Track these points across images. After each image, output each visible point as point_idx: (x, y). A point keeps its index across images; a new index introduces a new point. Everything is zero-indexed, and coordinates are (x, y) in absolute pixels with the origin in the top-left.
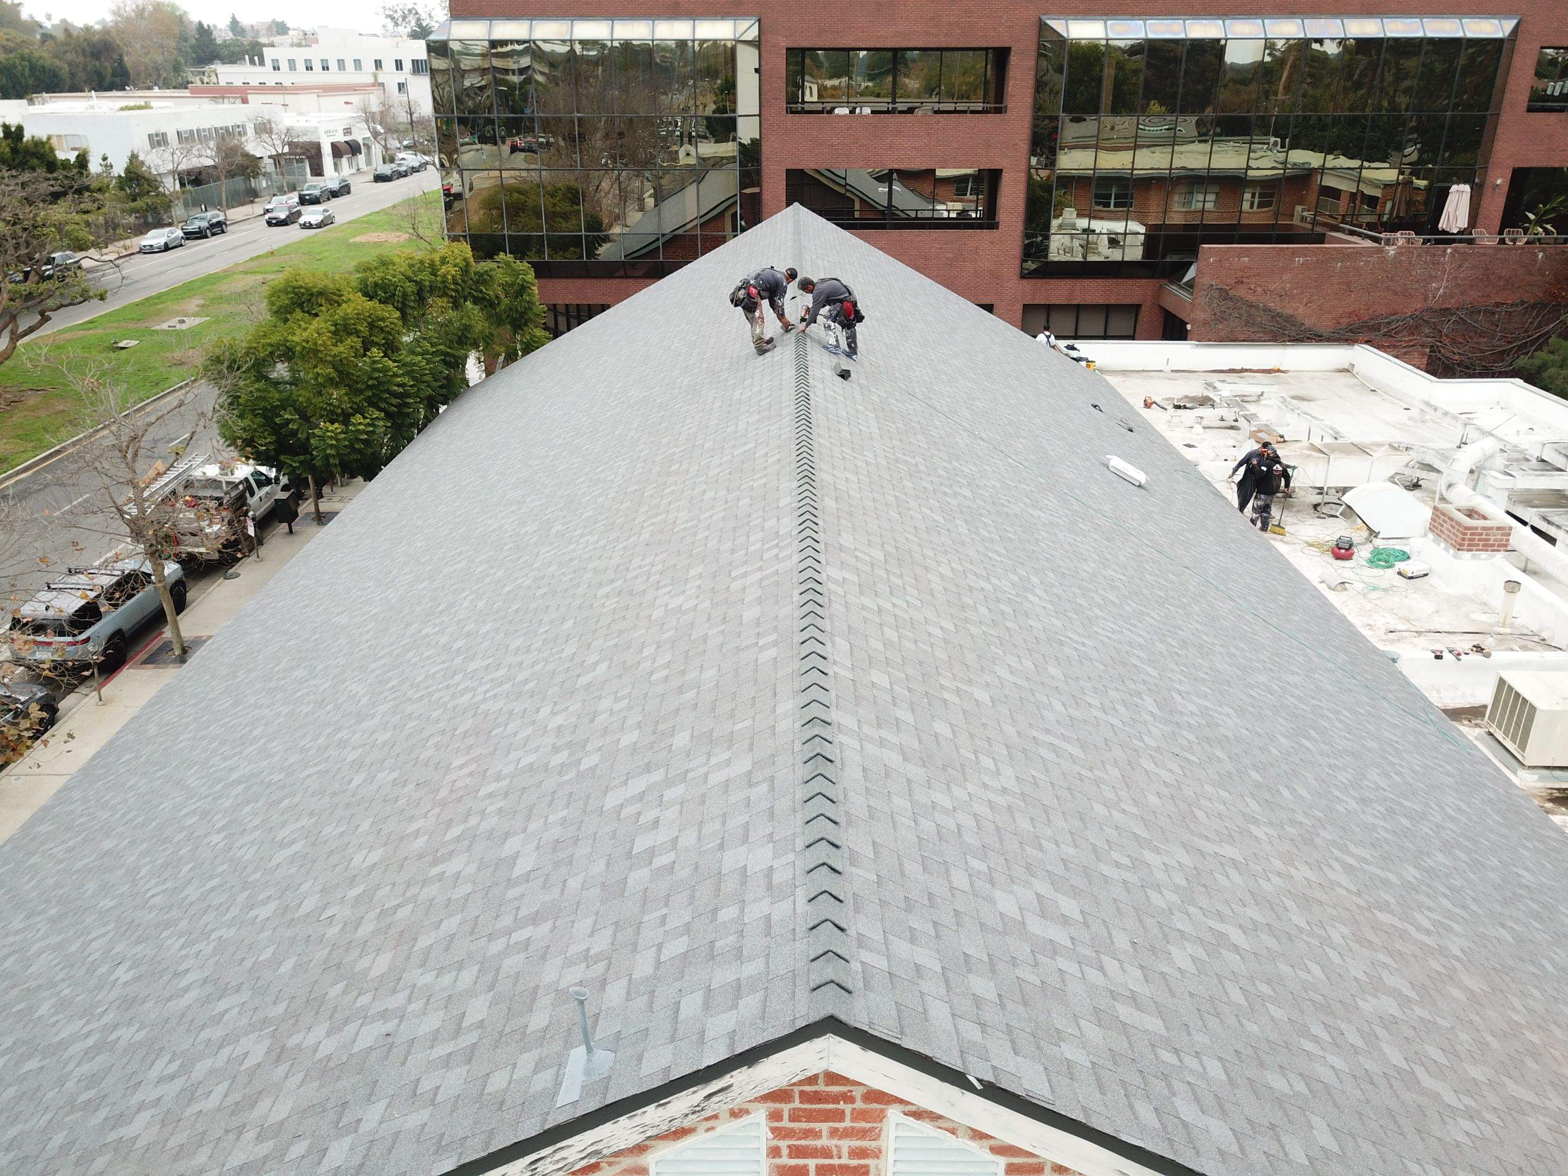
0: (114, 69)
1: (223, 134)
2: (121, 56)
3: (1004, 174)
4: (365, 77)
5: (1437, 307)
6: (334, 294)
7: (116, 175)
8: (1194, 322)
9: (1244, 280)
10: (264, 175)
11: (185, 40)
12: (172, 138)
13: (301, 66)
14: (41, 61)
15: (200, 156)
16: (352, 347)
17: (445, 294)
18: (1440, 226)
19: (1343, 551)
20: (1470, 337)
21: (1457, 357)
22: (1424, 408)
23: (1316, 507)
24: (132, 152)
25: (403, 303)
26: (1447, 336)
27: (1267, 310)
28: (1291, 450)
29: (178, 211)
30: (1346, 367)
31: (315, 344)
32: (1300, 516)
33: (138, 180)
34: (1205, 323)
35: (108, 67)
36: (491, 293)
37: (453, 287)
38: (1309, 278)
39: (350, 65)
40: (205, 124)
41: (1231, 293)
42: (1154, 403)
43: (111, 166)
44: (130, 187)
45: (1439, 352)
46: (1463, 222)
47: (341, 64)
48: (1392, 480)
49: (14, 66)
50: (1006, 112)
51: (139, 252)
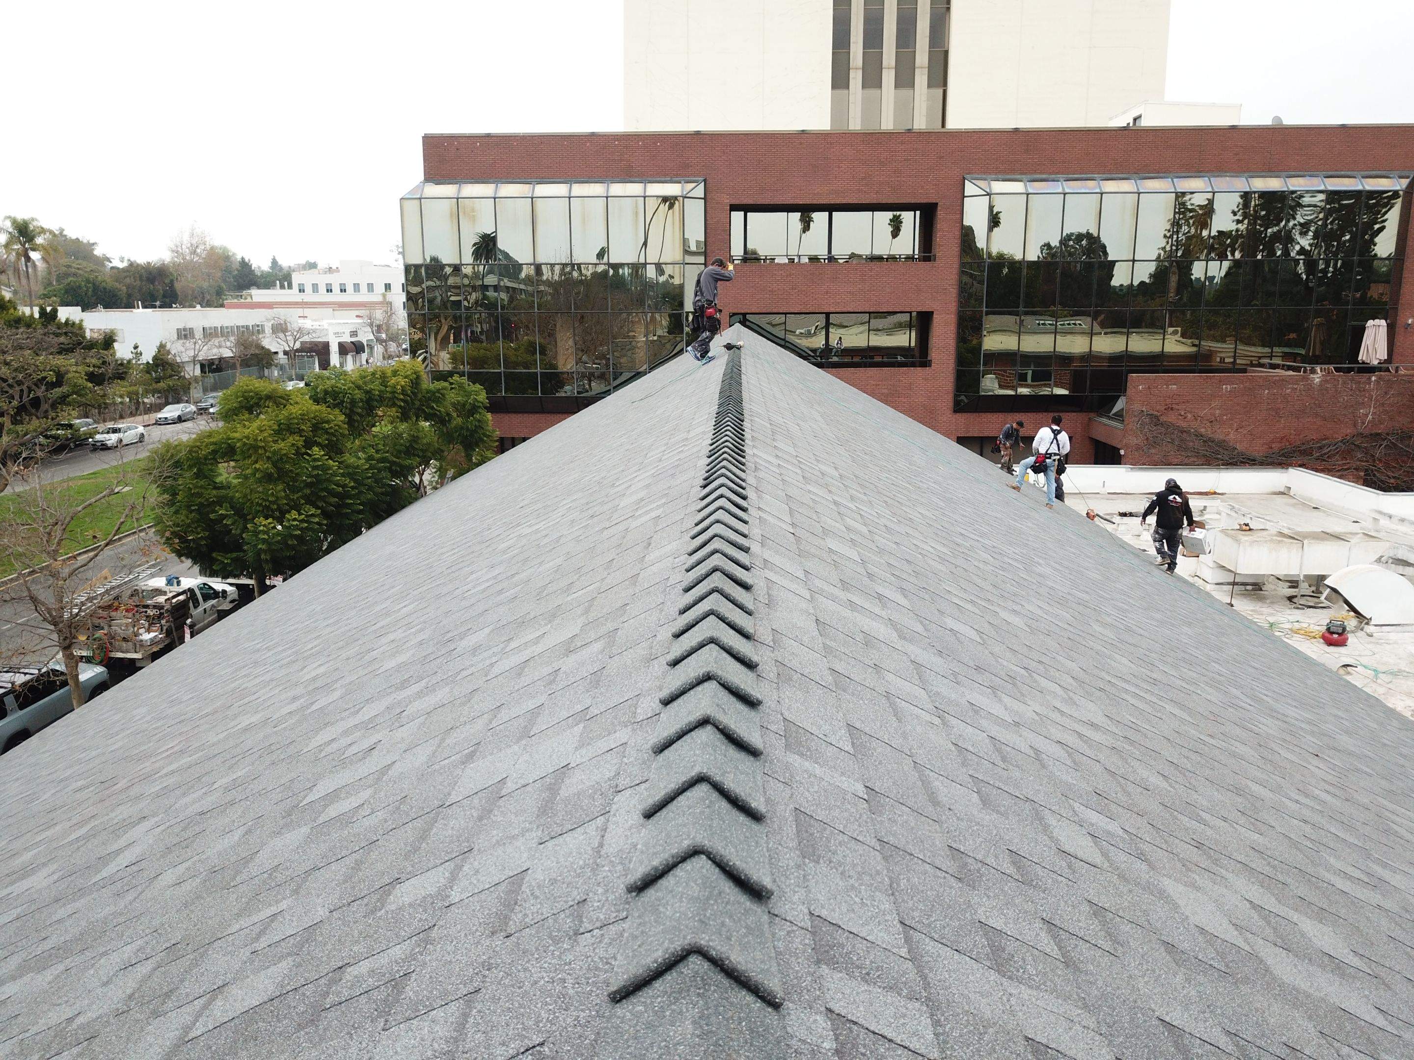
0: (165, 291)
1: (243, 332)
2: (172, 281)
3: (935, 316)
4: (376, 297)
5: (1367, 432)
6: (281, 397)
7: (145, 362)
8: (1126, 447)
9: (1174, 406)
10: (276, 366)
11: (230, 273)
12: (198, 334)
13: (322, 289)
14: (104, 284)
15: (220, 347)
16: (293, 445)
17: (394, 405)
18: (1360, 358)
19: (1335, 636)
20: (1403, 461)
21: (1392, 481)
22: (1377, 516)
23: (1290, 599)
24: (161, 343)
25: (351, 410)
26: (1380, 461)
27: (1198, 435)
28: (1258, 537)
29: (196, 392)
30: (1282, 490)
31: (256, 440)
32: (1276, 607)
33: (163, 366)
34: (1138, 448)
35: (159, 288)
36: (442, 410)
37: (402, 397)
38: (1238, 404)
39: (364, 288)
40: (227, 323)
41: (1163, 419)
42: (1098, 515)
43: (141, 354)
44: (156, 372)
45: (1374, 475)
46: (1383, 354)
47: (357, 287)
48: (1379, 560)
49: (80, 287)
50: (935, 260)
51: (153, 424)
